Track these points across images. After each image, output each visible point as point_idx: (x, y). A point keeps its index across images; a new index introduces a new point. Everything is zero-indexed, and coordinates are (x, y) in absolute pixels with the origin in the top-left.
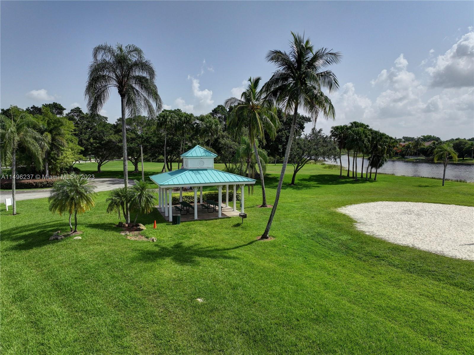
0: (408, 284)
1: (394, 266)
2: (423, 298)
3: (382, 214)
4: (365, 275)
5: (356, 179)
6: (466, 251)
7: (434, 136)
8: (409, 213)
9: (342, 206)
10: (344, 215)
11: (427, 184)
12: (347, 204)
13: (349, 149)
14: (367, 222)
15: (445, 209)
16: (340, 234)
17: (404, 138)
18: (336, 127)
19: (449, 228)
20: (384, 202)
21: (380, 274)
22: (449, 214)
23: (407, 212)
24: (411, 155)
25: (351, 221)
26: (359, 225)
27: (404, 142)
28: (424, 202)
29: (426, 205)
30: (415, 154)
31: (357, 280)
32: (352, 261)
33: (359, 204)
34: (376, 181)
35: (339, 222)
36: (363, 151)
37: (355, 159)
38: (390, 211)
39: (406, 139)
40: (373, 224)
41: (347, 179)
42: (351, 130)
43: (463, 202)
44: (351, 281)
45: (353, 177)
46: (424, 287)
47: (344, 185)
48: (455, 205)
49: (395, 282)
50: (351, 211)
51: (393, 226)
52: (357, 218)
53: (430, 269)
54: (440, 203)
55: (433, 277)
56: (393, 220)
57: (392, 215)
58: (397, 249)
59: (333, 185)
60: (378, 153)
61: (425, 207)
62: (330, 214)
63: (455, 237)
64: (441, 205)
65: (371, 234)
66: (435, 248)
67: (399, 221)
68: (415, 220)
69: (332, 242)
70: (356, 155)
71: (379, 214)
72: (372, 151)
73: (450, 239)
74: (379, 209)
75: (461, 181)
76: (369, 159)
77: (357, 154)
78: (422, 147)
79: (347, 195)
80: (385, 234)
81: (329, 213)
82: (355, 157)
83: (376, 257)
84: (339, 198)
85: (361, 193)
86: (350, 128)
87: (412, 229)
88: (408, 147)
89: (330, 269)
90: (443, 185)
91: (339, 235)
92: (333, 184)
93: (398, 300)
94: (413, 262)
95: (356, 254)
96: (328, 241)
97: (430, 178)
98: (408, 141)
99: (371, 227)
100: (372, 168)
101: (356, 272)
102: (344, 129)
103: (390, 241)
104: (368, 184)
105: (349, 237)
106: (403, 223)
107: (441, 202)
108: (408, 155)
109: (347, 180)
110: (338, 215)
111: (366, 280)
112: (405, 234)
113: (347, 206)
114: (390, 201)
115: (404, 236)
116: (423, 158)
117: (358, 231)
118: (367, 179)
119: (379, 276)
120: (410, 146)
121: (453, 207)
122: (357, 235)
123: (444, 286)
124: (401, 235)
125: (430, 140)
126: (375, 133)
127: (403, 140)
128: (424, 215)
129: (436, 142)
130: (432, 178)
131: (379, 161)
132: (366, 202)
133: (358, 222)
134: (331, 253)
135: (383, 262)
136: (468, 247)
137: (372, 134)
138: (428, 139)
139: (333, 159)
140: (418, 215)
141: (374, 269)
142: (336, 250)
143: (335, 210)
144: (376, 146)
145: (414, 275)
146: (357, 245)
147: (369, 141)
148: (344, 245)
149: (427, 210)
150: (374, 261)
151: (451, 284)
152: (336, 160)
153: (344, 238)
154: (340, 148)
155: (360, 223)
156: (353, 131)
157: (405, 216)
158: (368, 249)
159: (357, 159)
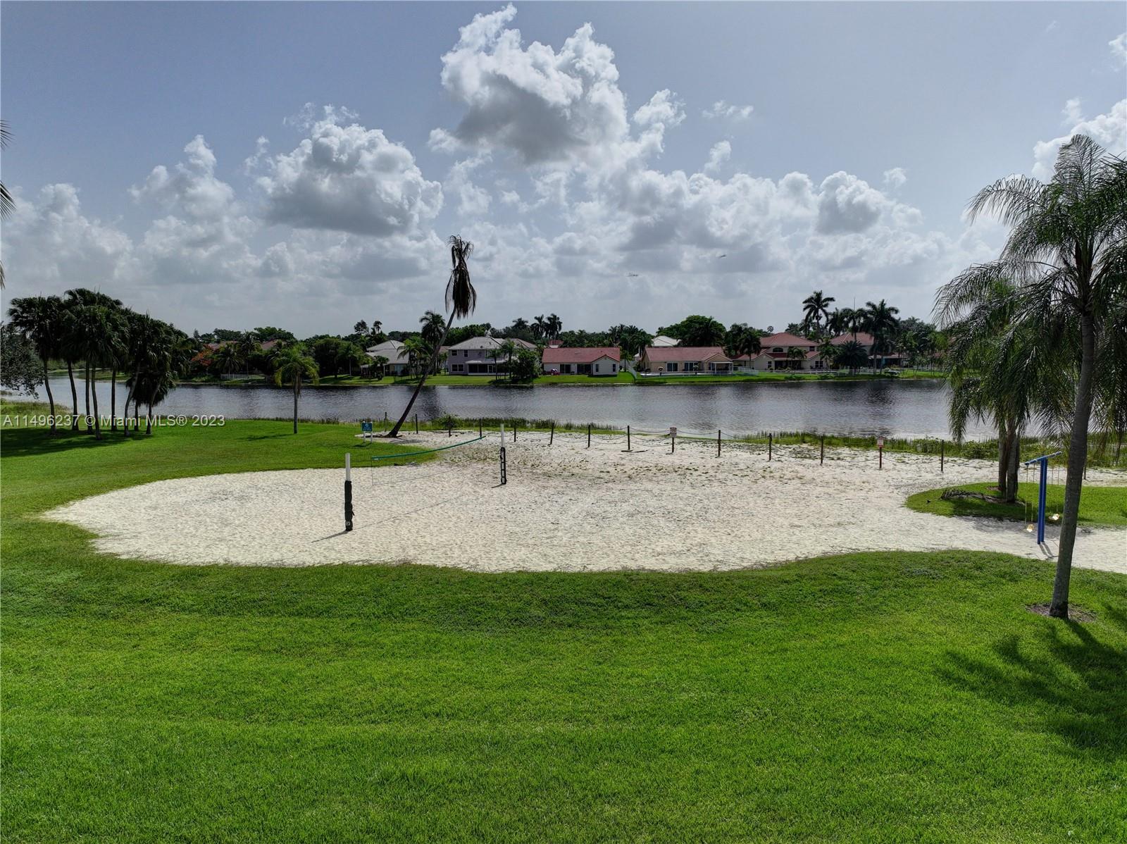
0: (212, 638)
1: (184, 610)
2: (238, 655)
3: (162, 509)
4: (118, 647)
5: (97, 436)
6: (322, 550)
7: (280, 330)
8: (223, 497)
9: (58, 504)
10: (63, 526)
11: (264, 434)
12: (72, 498)
13: (71, 359)
14: (124, 531)
15: (295, 479)
16: (48, 571)
17: (217, 332)
18: (25, 300)
19: (299, 514)
20: (168, 481)
21: (153, 634)
22: (301, 488)
23: (218, 496)
24: (234, 372)
25: (81, 536)
26: (103, 541)
27: (218, 342)
28: (254, 471)
29: (260, 475)
30: (243, 370)
31: (97, 663)
32: (84, 624)
33: (105, 493)
34: (152, 436)
35: (46, 544)
36: (110, 365)
37: (90, 384)
38: (180, 500)
39: (223, 335)
40: (140, 533)
41: (74, 436)
42: (71, 311)
43: (326, 461)
44: (80, 670)
45: (90, 431)
46: (242, 634)
47: (64, 452)
48: (312, 470)
49: (186, 642)
50: (80, 513)
51: (186, 531)
52: (99, 527)
53: (255, 596)
54: (286, 469)
55: (260, 610)
56: (186, 517)
57: (185, 507)
58: (190, 575)
59: (31, 457)
60: (151, 368)
61: (256, 480)
62: (20, 528)
63: (306, 529)
64: (287, 472)
65: (134, 556)
66: (268, 556)
67: (200, 519)
68: (234, 510)
69: (26, 594)
70: (93, 376)
71: (155, 508)
72: (135, 365)
73: (298, 534)
74: (154, 499)
75: (328, 422)
76: (129, 384)
77: (93, 372)
78: (257, 352)
79: (73, 476)
80: (168, 551)
81: (18, 526)
82: (90, 379)
83: (142, 602)
84: (49, 487)
85: (113, 466)
86: (69, 305)
87: (227, 529)
88: (226, 353)
89: (20, 659)
90: (295, 432)
91: (48, 574)
92: (31, 454)
93: (188, 673)
94: (223, 593)
95: (94, 607)
96: (14, 597)
97: (273, 420)
98: (228, 339)
99: (133, 541)
100: (138, 405)
101: (94, 646)
102: (50, 307)
103: (176, 563)
104: (130, 446)
105: (76, 574)
106: (208, 520)
107: (288, 466)
108: (227, 372)
109: (74, 439)
110: (43, 528)
111: (120, 657)
112: (209, 542)
113: (71, 503)
114: (182, 477)
115: (208, 546)
116: (260, 377)
117: (99, 556)
118: (128, 433)
119: (151, 639)
120: (230, 351)
121: (308, 473)
122: (97, 564)
123: (279, 620)
124: (203, 545)
125: (272, 337)
126: (139, 321)
127: (216, 337)
128: (254, 496)
129: (283, 343)
130: (277, 419)
131: (155, 387)
132: (122, 487)
133: (101, 535)
134: (25, 621)
135: (159, 609)
136: (326, 543)
137: (130, 322)
138: (270, 335)
139: (22, 388)
140: (242, 498)
141: (138, 628)
142: (37, 611)
143: (34, 518)
144: (143, 352)
145: (223, 618)
146: (95, 588)
147: (123, 338)
148: (61, 594)
149: (259, 486)
150: (140, 612)
151: (291, 614)
152: (32, 387)
153: (61, 578)
154: (44, 357)
155: (107, 536)
156: (78, 314)
157: (214, 505)
158: (123, 590)
159: (97, 384)
